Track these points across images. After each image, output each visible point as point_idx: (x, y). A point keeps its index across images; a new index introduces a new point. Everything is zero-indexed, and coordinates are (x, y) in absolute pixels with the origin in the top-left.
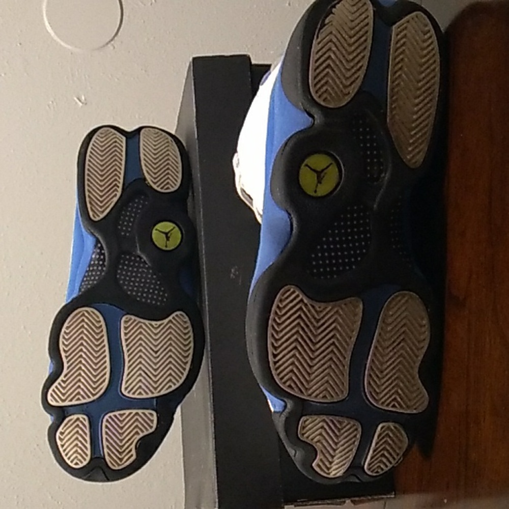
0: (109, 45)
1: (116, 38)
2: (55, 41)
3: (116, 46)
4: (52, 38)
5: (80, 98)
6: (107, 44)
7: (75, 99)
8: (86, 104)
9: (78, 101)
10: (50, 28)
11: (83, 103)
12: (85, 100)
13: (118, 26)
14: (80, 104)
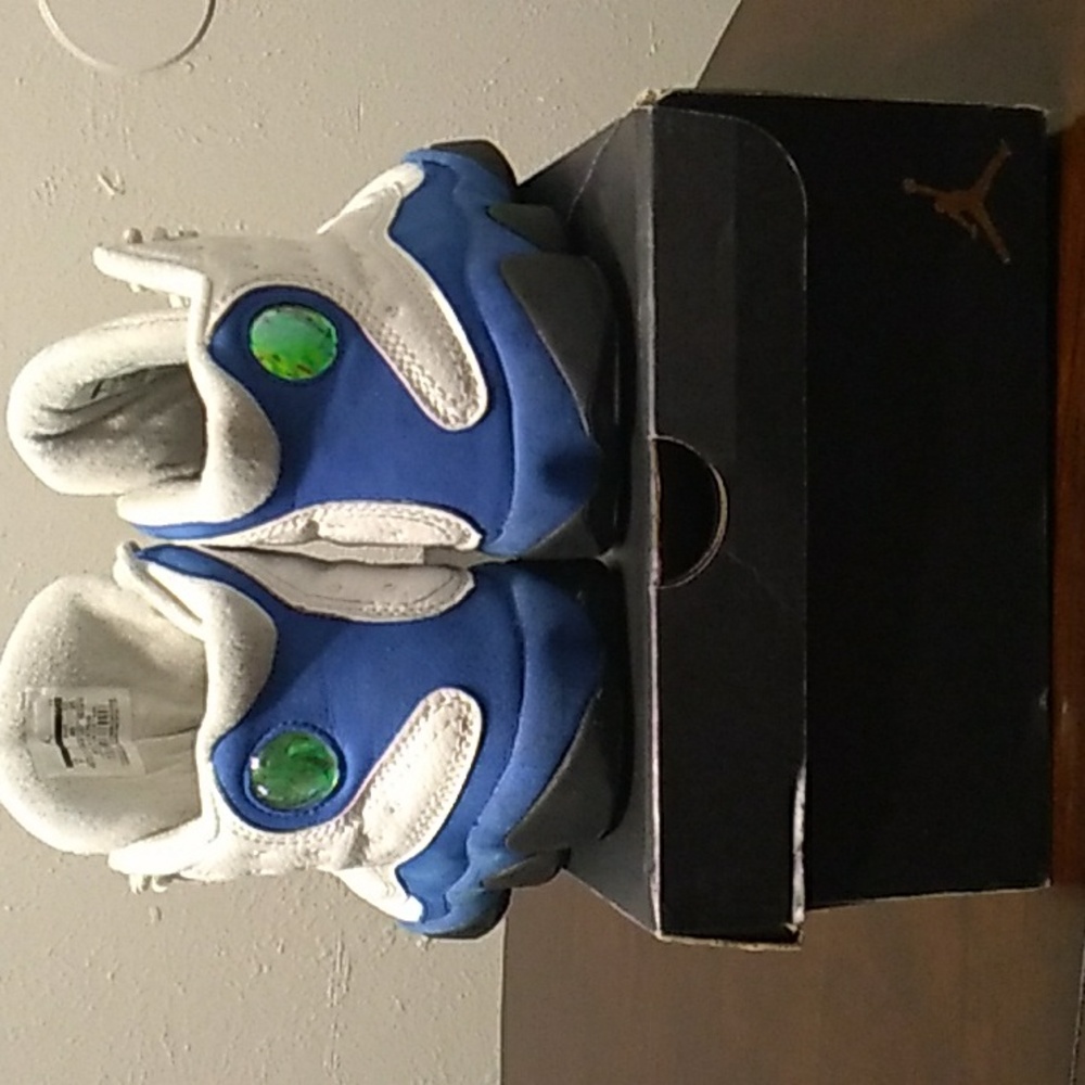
0: (181, 63)
1: (197, 46)
2: (59, 46)
3: (196, 65)
4: (54, 39)
5: (111, 179)
6: (178, 58)
7: (100, 179)
8: (123, 193)
9: (105, 184)
10: (49, 13)
11: (116, 190)
12: (123, 183)
13: (204, 18)
14: (111, 192)
